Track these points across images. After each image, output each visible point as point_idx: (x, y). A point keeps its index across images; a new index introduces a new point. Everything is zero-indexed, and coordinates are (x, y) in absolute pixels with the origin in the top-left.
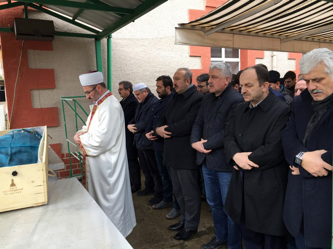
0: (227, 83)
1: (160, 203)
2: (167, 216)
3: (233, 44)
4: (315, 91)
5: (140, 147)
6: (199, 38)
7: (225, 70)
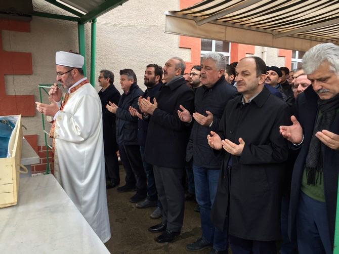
0: (220, 76)
1: (144, 202)
2: (151, 215)
3: (225, 37)
4: (321, 91)
5: (122, 142)
6: (190, 28)
7: (220, 62)
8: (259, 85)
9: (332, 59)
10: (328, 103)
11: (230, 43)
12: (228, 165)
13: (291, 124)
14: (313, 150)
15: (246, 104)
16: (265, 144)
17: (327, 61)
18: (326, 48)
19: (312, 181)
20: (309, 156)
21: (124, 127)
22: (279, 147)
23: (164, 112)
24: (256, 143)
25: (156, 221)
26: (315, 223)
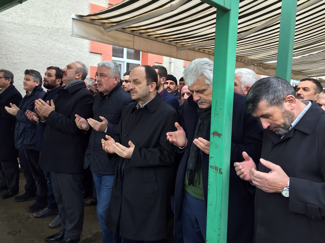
0: (116, 82)
1: (44, 211)
2: (50, 225)
3: (133, 45)
4: (200, 101)
5: (21, 146)
6: (98, 34)
7: (114, 69)
8: (150, 92)
9: (208, 73)
10: (205, 111)
11: (141, 52)
12: (121, 168)
13: (175, 129)
14: (192, 154)
15: (140, 109)
16: (155, 148)
17: (203, 75)
18: (202, 63)
19: (192, 182)
20: (189, 160)
21: (24, 130)
22: (166, 150)
23: (61, 115)
24: (147, 146)
25: (54, 230)
26: (196, 219)
